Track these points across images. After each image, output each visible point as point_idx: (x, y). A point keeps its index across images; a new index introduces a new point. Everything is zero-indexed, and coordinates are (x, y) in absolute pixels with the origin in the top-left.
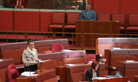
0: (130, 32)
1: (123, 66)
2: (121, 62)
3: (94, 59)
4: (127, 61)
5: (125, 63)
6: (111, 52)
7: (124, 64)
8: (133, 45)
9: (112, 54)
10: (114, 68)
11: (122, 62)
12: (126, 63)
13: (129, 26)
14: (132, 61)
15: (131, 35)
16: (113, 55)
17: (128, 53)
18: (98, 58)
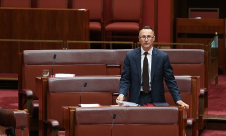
0: (115, 37)
1: (72, 117)
2: (66, 108)
3: (16, 102)
4: (83, 105)
5: (75, 109)
6: (50, 85)
7: (75, 112)
8: (108, 67)
9: (51, 89)
10: (55, 123)
11: (69, 109)
12: (78, 109)
13: (113, 22)
14: (97, 105)
15: (112, 42)
16: (53, 92)
17: (85, 86)
18: (24, 100)
